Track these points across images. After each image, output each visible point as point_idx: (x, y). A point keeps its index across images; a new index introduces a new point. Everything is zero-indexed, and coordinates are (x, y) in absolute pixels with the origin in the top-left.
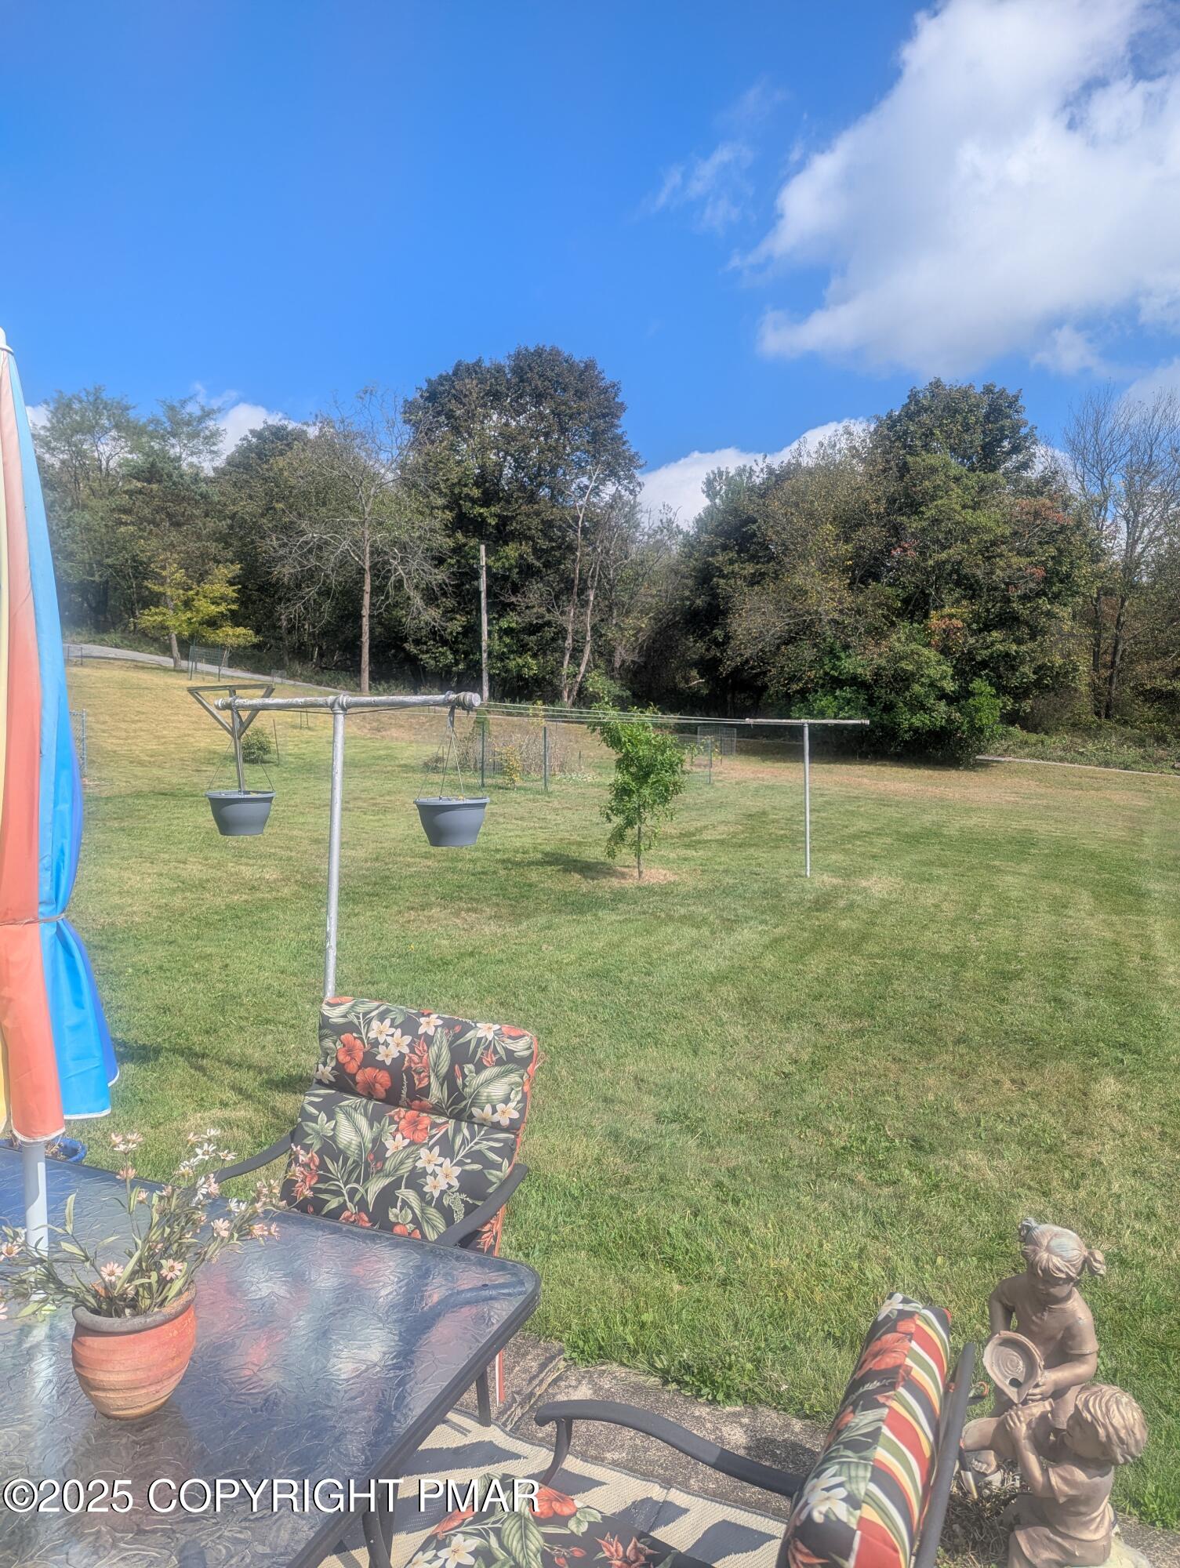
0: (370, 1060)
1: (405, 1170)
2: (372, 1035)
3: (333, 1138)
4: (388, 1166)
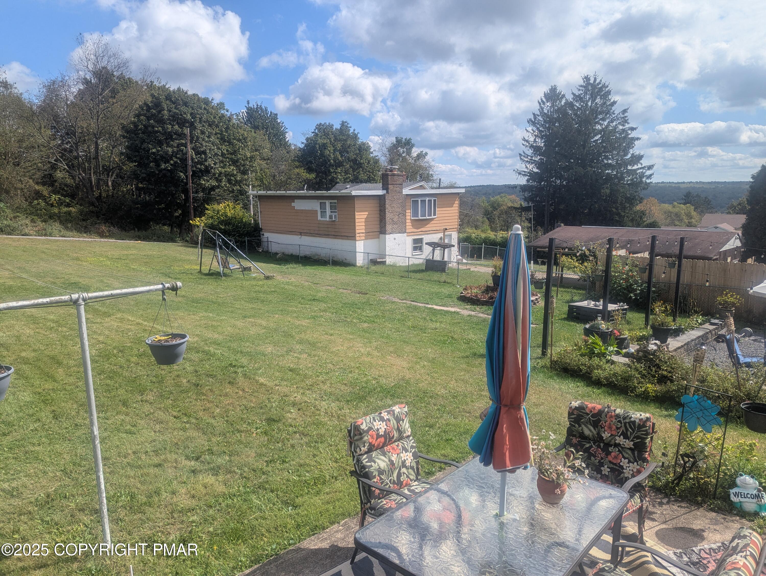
0: (378, 436)
1: (400, 464)
2: (376, 428)
3: (379, 468)
4: (396, 465)
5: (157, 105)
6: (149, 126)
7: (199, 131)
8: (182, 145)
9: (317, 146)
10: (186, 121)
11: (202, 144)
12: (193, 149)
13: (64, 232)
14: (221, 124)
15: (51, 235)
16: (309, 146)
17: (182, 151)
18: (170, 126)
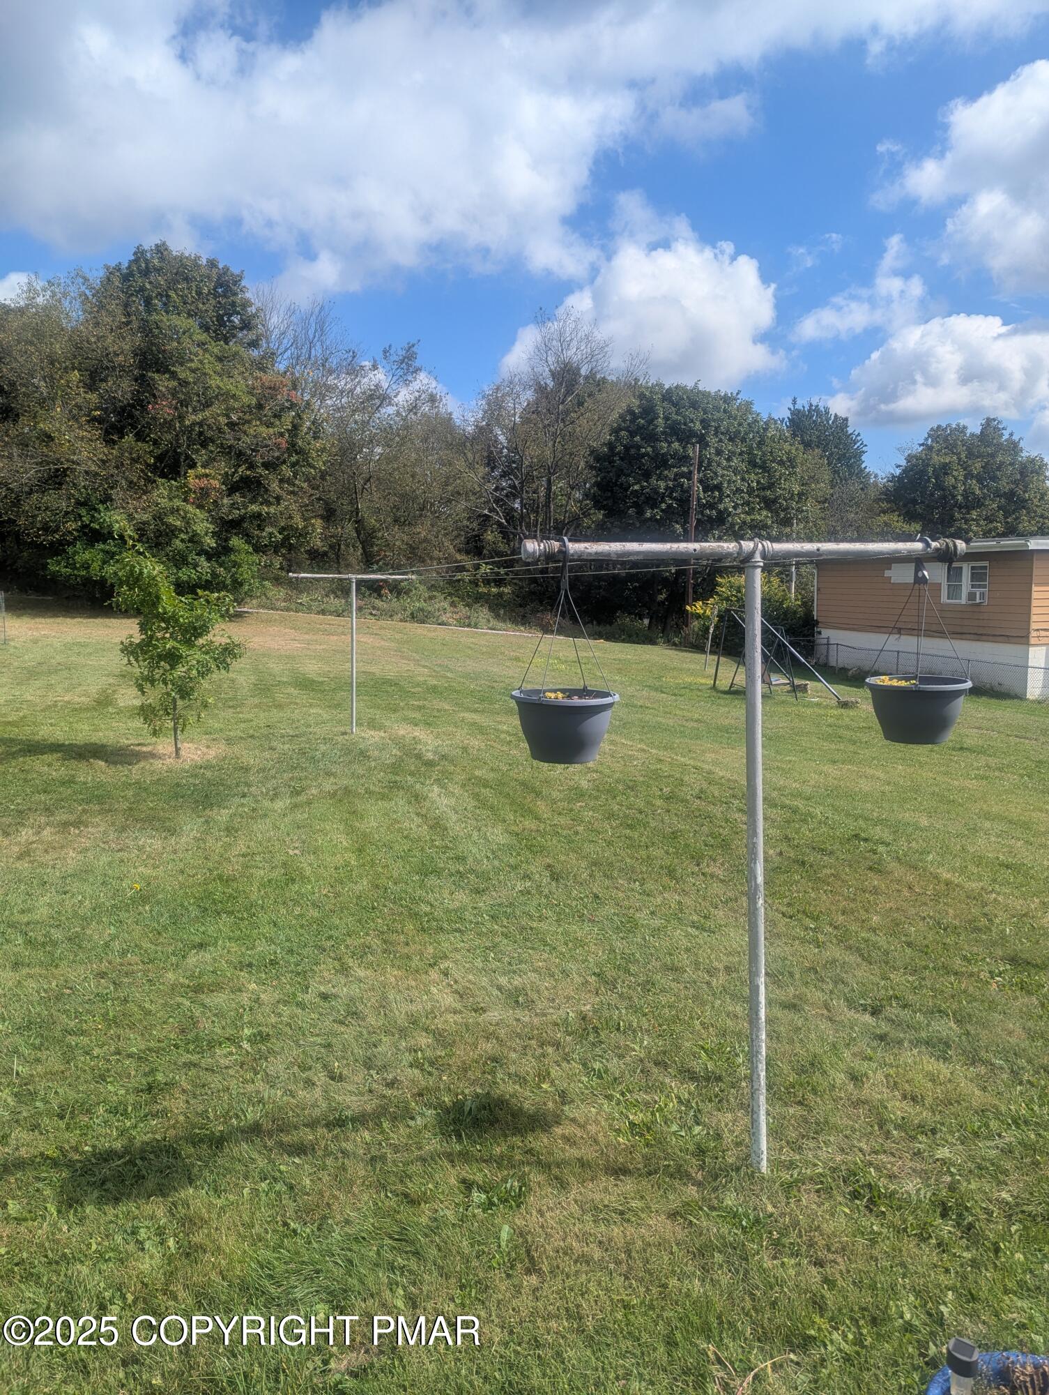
5: (648, 411)
6: (632, 447)
7: (713, 451)
8: (683, 475)
9: (930, 470)
10: (692, 433)
11: (715, 473)
12: (701, 481)
13: (493, 622)
14: (751, 436)
15: (476, 626)
16: (912, 470)
17: (682, 485)
18: (665, 445)
